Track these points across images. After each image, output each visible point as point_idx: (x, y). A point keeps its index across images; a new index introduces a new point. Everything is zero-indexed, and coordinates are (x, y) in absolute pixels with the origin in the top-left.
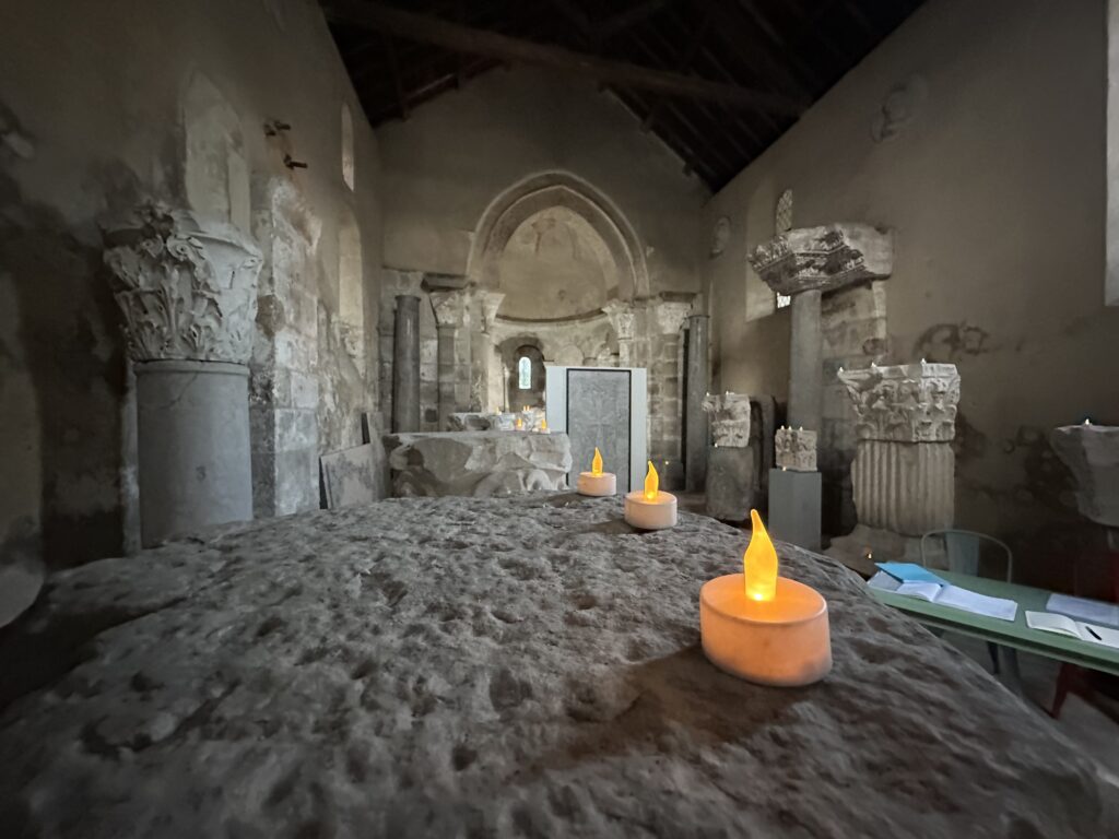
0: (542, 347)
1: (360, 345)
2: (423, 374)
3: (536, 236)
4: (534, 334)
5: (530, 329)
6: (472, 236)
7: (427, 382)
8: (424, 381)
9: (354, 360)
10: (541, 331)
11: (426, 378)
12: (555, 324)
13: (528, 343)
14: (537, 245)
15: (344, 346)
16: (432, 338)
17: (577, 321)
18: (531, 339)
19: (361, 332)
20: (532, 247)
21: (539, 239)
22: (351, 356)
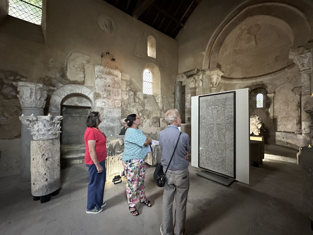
0: (266, 87)
1: (160, 99)
2: (187, 106)
3: (253, 37)
4: (262, 82)
5: (259, 80)
6: (204, 53)
7: (188, 108)
8: (187, 108)
9: (158, 104)
10: (265, 80)
11: (187, 107)
12: (273, 74)
13: (258, 87)
14: (256, 41)
15: (155, 100)
16: (189, 94)
17: (286, 69)
18: (259, 85)
19: (160, 96)
20: (253, 42)
21: (255, 38)
22: (157, 103)
